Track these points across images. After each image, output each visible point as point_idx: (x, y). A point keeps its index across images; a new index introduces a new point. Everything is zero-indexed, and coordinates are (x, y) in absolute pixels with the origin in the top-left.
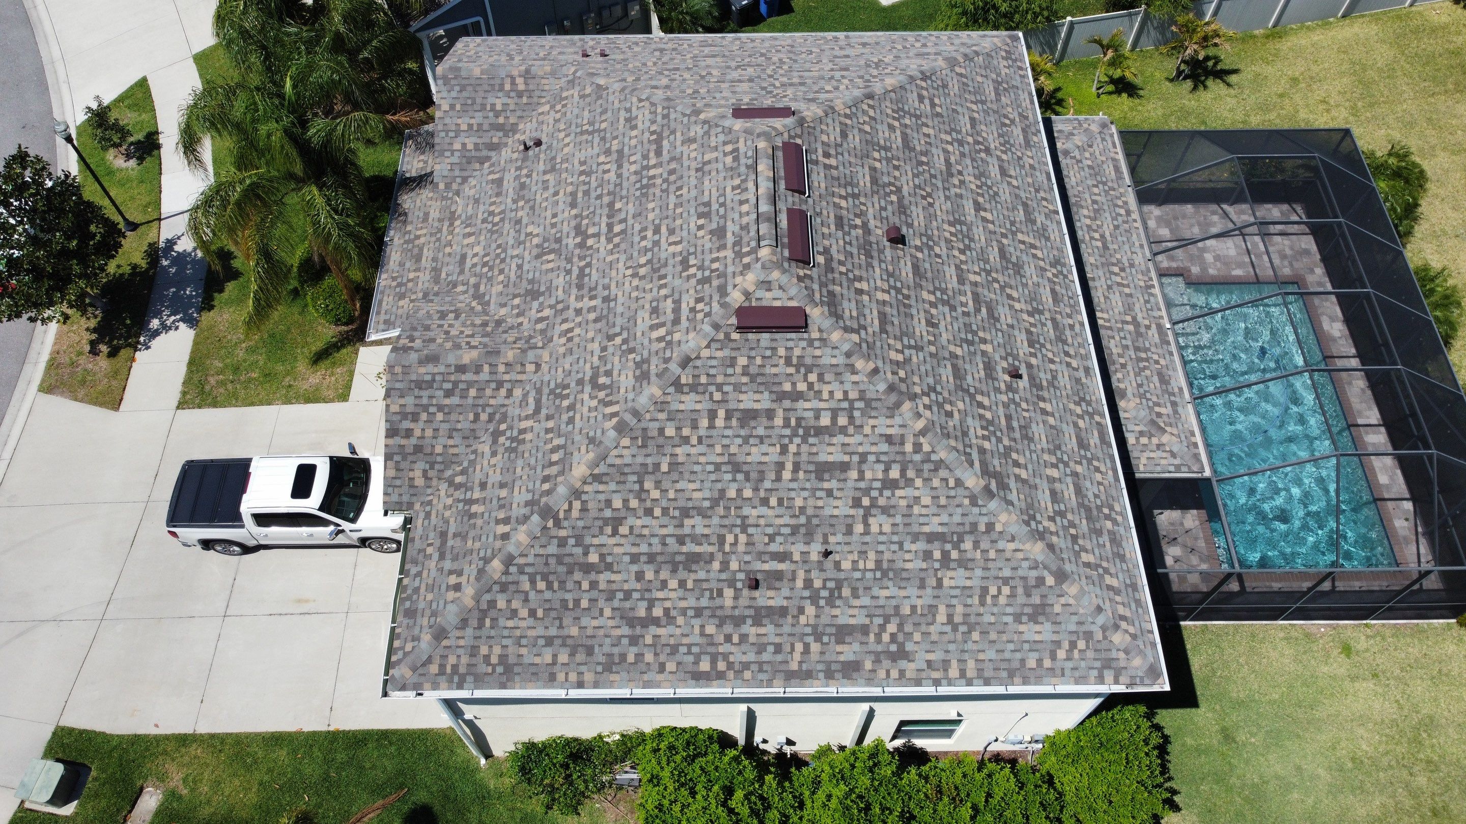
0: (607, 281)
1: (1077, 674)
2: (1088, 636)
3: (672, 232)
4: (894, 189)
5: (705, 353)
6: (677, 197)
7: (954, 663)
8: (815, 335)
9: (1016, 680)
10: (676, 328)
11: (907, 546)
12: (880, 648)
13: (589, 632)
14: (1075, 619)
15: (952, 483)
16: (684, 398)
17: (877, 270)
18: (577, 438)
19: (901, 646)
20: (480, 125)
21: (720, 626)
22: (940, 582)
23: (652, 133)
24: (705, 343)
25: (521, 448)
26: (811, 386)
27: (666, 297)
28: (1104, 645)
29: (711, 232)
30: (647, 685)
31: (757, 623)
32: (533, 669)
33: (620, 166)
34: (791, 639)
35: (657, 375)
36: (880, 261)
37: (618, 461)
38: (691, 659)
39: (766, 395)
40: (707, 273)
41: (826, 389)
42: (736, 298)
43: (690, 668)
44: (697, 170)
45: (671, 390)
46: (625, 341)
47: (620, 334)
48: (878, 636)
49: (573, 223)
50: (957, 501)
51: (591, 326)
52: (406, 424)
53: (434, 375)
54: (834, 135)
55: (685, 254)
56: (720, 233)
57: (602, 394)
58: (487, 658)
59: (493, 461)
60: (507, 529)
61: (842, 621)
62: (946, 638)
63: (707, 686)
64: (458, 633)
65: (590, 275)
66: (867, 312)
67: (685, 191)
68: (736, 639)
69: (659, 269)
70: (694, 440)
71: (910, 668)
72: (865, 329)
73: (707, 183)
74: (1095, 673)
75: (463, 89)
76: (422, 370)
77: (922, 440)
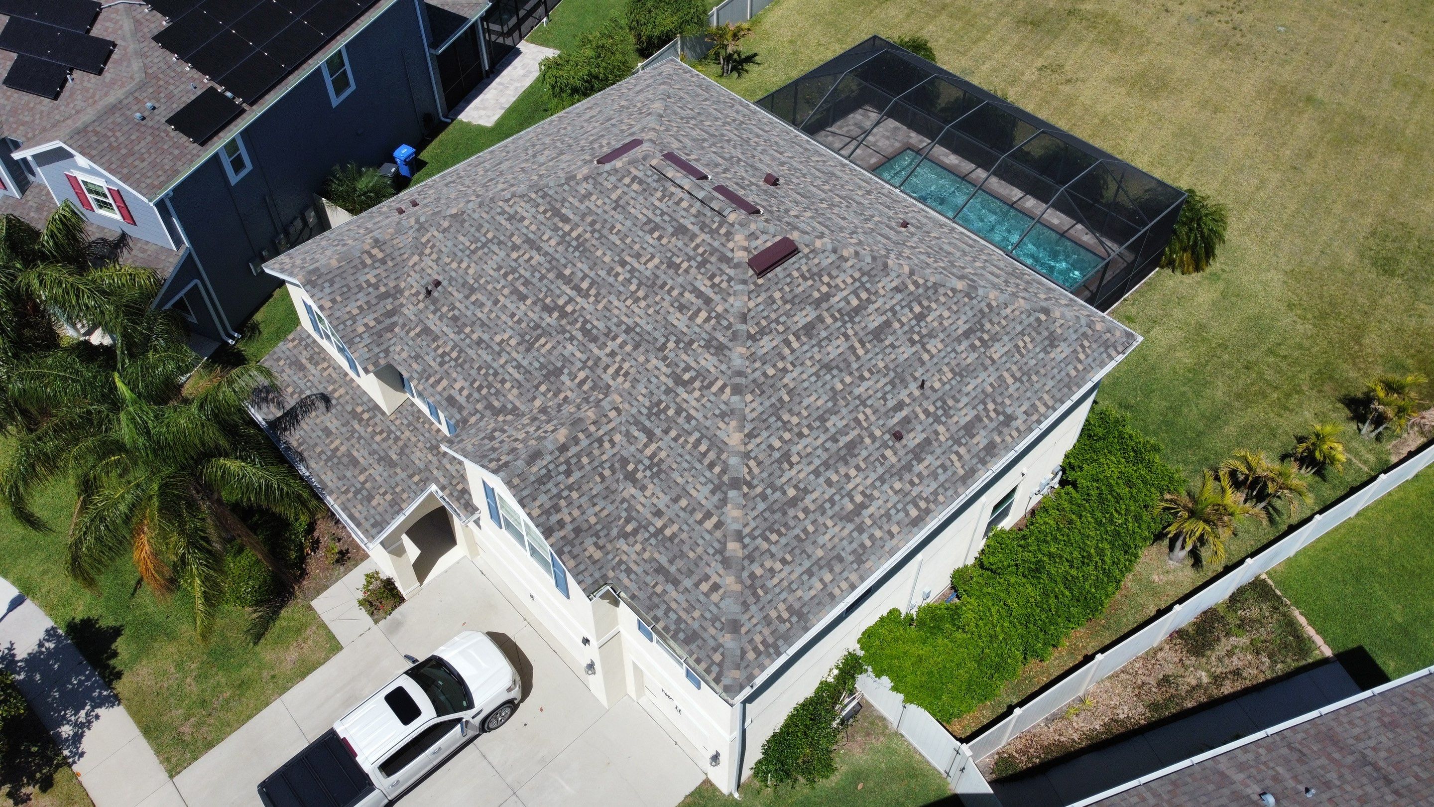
1: (1098, 362)
2: (1084, 334)
3: (638, 256)
4: (736, 159)
5: (751, 304)
6: (616, 234)
7: (1038, 403)
8: (806, 250)
9: (1074, 389)
10: (713, 305)
11: (959, 349)
12: (995, 424)
13: (829, 546)
14: (1071, 330)
15: (951, 294)
16: (761, 343)
17: (788, 203)
18: (708, 423)
19: (1004, 413)
20: (367, 303)
21: (901, 479)
22: (991, 358)
23: (545, 212)
24: (746, 298)
25: (664, 467)
26: (828, 285)
27: (681, 294)
28: (1096, 335)
29: (673, 235)
30: (892, 553)
31: (920, 460)
32: (816, 601)
33: (539, 249)
34: (946, 456)
35: (730, 340)
36: (782, 197)
37: (754, 415)
38: (902, 515)
39: (808, 308)
40: (699, 259)
41: (839, 281)
42: (741, 256)
43: (907, 521)
44: (615, 209)
45: (749, 343)
46: (677, 342)
47: (668, 341)
48: (988, 416)
49: (537, 309)
50: (961, 303)
51: (635, 354)
52: (555, 518)
53: (546, 467)
54: (676, 143)
55: (665, 260)
56: (680, 230)
57: (697, 384)
58: (779, 617)
59: (648, 493)
60: (714, 519)
61: (963, 422)
62: (1021, 391)
63: (926, 525)
64: (746, 616)
65: (594, 327)
66: (813, 225)
67: (618, 226)
68: (917, 481)
69: (654, 283)
70: (790, 368)
71: (1018, 423)
72: (824, 234)
73: (633, 211)
74: (1104, 355)
75: (332, 283)
76: (534, 469)
77: (915, 278)
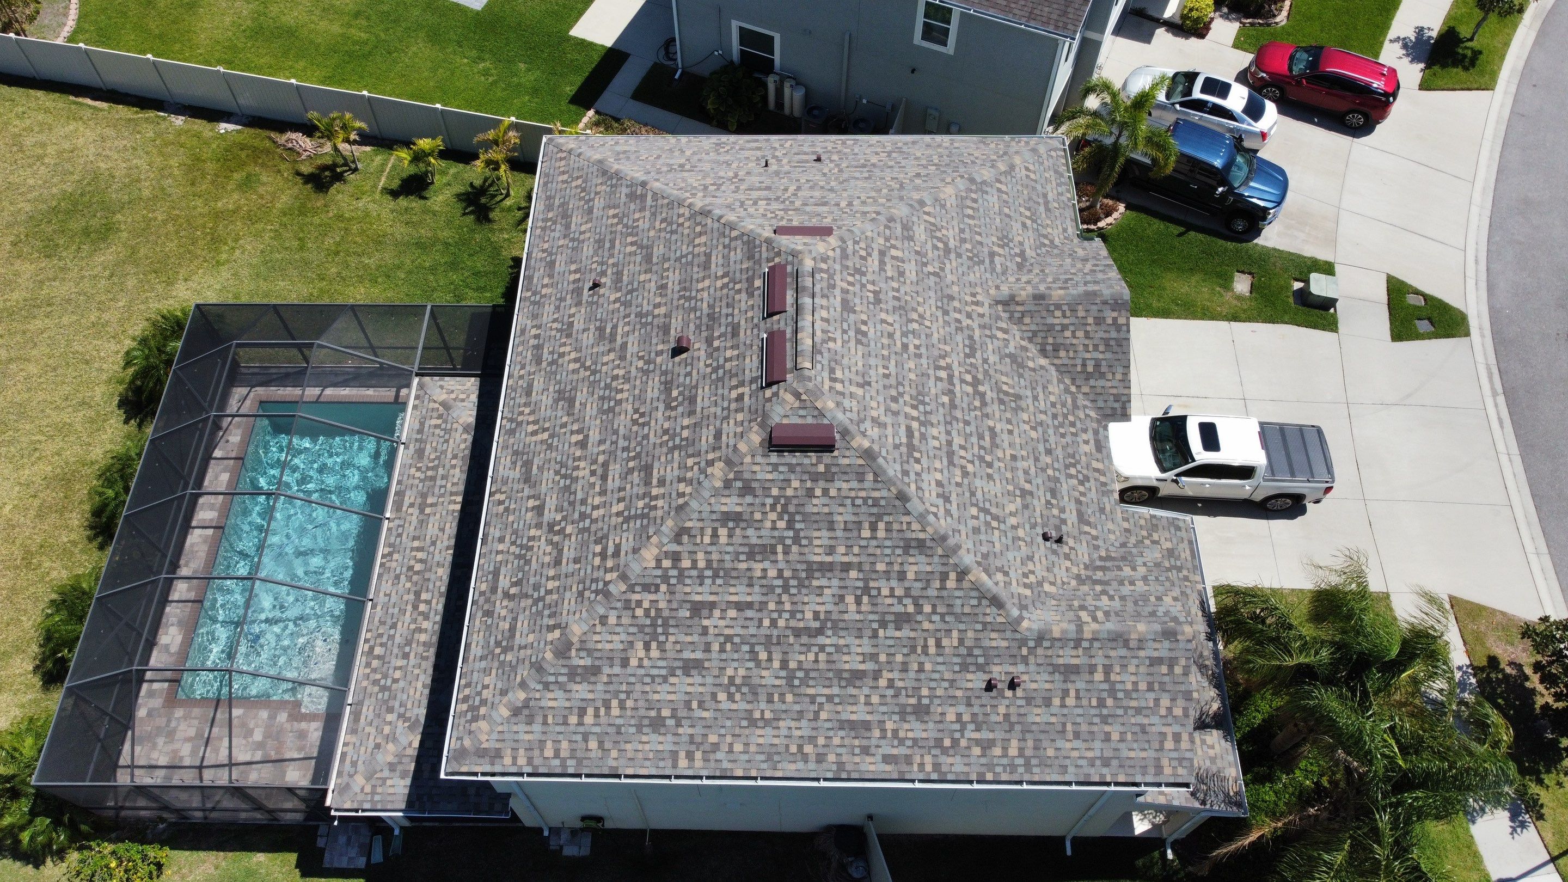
0: (947, 329)
3: (891, 336)
4: (674, 404)
6: (887, 368)
10: (883, 248)
17: (705, 305)
18: (955, 215)
23: (918, 461)
25: (1000, 235)
27: (892, 278)
29: (855, 312)
33: (949, 443)
36: (700, 318)
40: (858, 277)
42: (832, 240)
44: (869, 384)
46: (925, 264)
47: (929, 273)
49: (989, 410)
51: (956, 295)
54: (729, 428)
55: (878, 307)
56: (847, 307)
57: (939, 234)
59: (1021, 239)
65: (965, 346)
66: (720, 261)
67: (881, 371)
69: (900, 308)
72: (724, 247)
73: (860, 364)
